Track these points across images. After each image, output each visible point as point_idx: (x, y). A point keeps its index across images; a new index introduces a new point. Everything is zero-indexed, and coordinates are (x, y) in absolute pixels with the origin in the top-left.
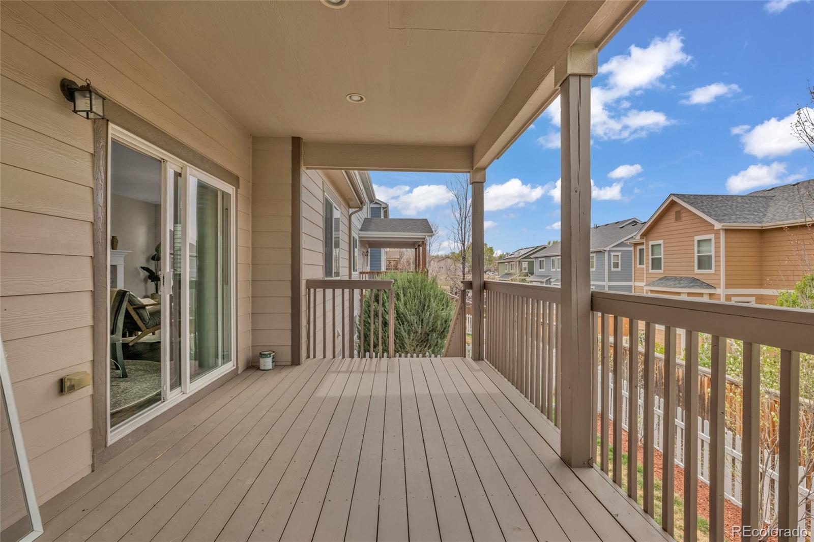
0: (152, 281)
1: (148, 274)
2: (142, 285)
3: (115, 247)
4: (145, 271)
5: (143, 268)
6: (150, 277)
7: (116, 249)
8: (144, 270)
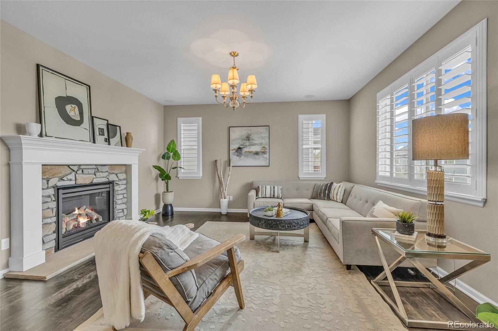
0: (163, 180)
1: (159, 172)
2: (154, 183)
3: (129, 145)
4: (157, 170)
5: (155, 167)
6: (161, 176)
7: (131, 147)
8: (156, 168)
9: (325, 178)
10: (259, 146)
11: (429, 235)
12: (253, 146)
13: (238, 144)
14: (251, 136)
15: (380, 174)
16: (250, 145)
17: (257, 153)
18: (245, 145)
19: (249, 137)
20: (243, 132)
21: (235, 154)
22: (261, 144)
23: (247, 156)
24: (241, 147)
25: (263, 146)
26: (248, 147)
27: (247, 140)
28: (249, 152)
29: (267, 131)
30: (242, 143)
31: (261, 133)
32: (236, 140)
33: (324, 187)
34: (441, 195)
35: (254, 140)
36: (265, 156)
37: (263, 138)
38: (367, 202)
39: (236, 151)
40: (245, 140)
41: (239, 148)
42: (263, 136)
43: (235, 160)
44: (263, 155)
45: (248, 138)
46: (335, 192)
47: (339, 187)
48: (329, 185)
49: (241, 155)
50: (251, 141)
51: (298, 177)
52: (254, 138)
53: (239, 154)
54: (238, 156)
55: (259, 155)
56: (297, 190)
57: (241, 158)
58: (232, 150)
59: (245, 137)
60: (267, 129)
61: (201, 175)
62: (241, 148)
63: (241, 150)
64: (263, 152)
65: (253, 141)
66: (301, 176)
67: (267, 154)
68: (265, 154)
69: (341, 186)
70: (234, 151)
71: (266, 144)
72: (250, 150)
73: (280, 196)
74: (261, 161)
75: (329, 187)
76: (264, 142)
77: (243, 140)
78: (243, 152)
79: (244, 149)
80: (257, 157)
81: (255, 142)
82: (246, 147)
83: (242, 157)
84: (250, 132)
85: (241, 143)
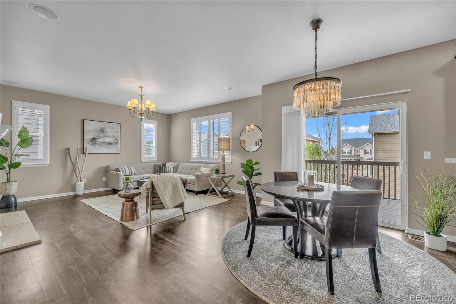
9: (157, 161)
10: (112, 138)
11: (222, 173)
12: (107, 138)
13: (93, 135)
14: (105, 130)
15: (193, 157)
16: (104, 137)
17: (110, 143)
18: (99, 136)
19: (104, 130)
20: (98, 126)
21: (89, 143)
22: (114, 136)
23: (101, 145)
24: (96, 137)
25: (115, 138)
26: (103, 138)
27: (101, 132)
28: (103, 142)
29: (119, 127)
30: (97, 134)
31: (113, 128)
32: (90, 131)
33: (161, 166)
34: (225, 161)
35: (108, 133)
36: (117, 145)
37: (116, 132)
38: (192, 169)
39: (91, 141)
40: (99, 132)
41: (94, 139)
42: (115, 130)
43: (90, 148)
44: (115, 145)
45: (102, 131)
46: (170, 168)
47: (171, 165)
48: (164, 164)
49: (95, 144)
50: (105, 133)
51: (141, 161)
52: (107, 132)
53: (93, 143)
54: (92, 145)
55: (112, 145)
56: (144, 169)
57: (95, 147)
58: (87, 140)
59: (100, 130)
60: (118, 125)
61: (49, 162)
62: (96, 139)
63: (96, 140)
64: (115, 143)
65: (106, 133)
66: (142, 160)
67: (118, 144)
68: (117, 144)
69: (173, 164)
70: (89, 141)
71: (117, 137)
72: (104, 141)
73: (136, 173)
74: (113, 149)
75: (164, 166)
76: (116, 135)
77: (97, 132)
78: (97, 141)
79: (99, 139)
80: (110, 146)
81: (109, 135)
82: (100, 138)
83: (97, 146)
84: (104, 126)
85: (95, 135)
